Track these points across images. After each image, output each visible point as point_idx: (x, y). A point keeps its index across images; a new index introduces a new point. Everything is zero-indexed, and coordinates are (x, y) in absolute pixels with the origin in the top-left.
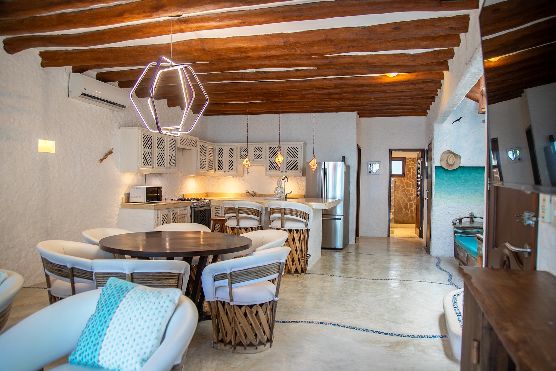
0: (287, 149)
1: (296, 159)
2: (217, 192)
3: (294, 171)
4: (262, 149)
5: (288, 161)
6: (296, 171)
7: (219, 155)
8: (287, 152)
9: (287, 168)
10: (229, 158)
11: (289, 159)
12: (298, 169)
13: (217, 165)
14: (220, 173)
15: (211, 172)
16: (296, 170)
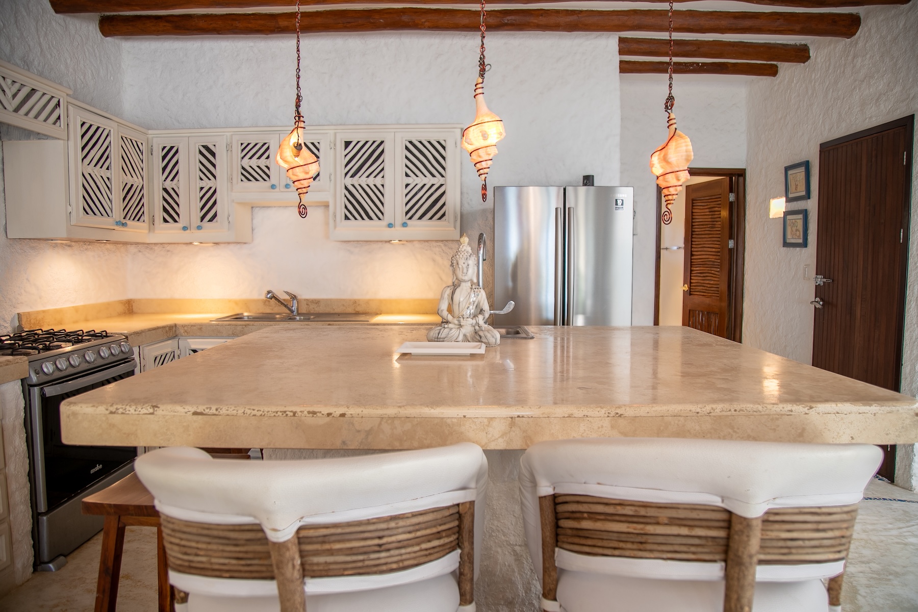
0: (407, 148)
1: (438, 181)
2: (164, 296)
3: (430, 222)
4: (318, 150)
5: (409, 188)
6: (439, 222)
7: (164, 169)
8: (406, 157)
9: (407, 213)
10: (201, 179)
11: (412, 180)
12: (444, 215)
13: (159, 203)
14: (167, 232)
15: (136, 231)
16: (440, 219)
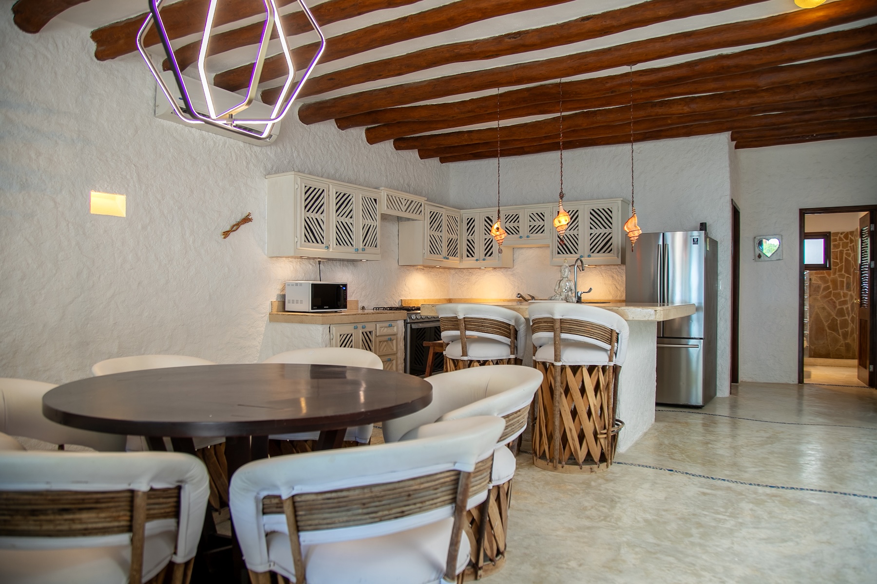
0: (591, 213)
1: (608, 231)
2: (467, 297)
3: (604, 254)
4: (544, 216)
5: (592, 235)
6: (609, 254)
7: (468, 230)
8: (591, 218)
9: (591, 250)
10: (486, 234)
11: (594, 231)
12: (611, 250)
13: (465, 247)
14: (469, 262)
15: (454, 262)
16: (609, 252)
